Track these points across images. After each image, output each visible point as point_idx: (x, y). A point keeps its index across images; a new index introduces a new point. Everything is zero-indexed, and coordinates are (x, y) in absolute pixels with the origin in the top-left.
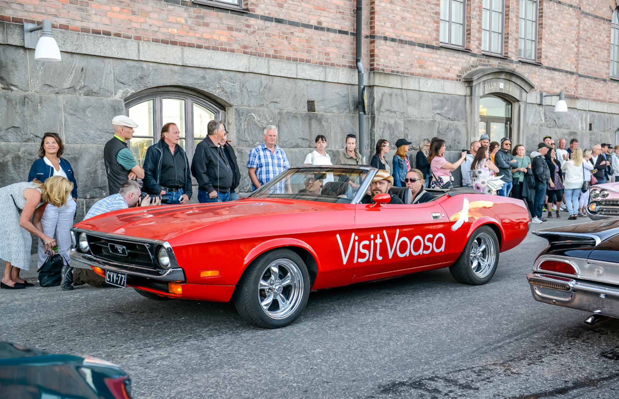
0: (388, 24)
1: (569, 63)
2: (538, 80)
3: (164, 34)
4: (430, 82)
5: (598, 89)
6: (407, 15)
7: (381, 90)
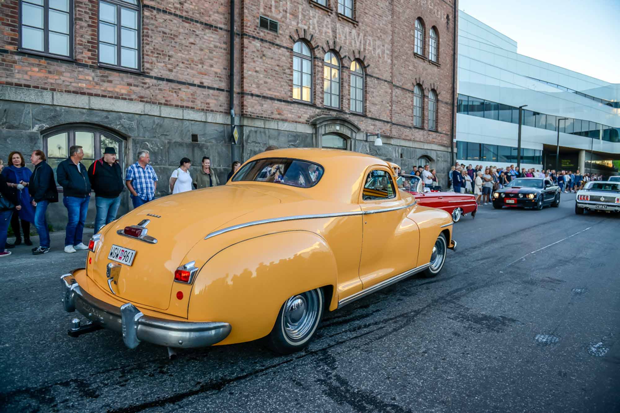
0: (254, 86)
1: (386, 115)
2: (365, 126)
3: (74, 87)
4: (286, 124)
5: (406, 132)
6: (269, 81)
7: (249, 128)
